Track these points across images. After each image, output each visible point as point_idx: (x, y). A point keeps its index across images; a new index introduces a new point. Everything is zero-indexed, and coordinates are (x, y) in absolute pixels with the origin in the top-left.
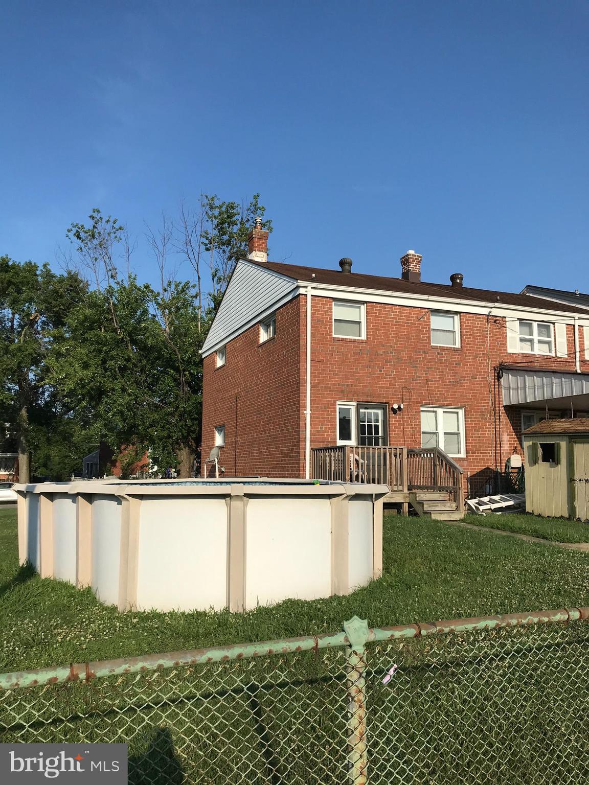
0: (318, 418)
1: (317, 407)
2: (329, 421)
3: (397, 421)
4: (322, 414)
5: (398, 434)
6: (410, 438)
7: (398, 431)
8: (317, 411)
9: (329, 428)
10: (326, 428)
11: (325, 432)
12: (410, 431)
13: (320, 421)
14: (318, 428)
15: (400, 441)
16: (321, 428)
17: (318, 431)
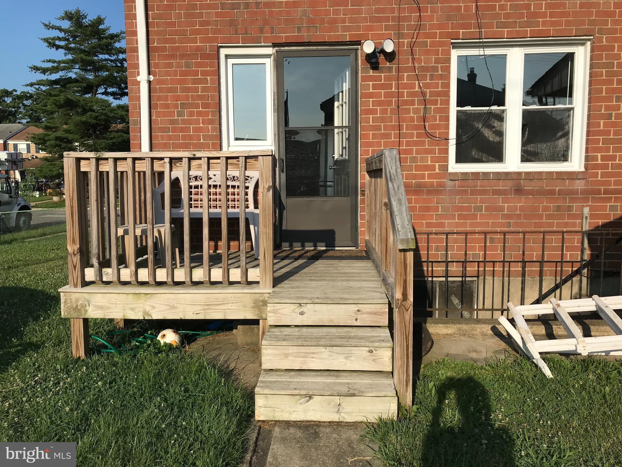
0: (170, 90)
1: (170, 65)
2: (200, 97)
3: (382, 87)
4: (181, 82)
5: (383, 120)
6: (416, 128)
7: (384, 111)
8: (168, 74)
9: (199, 114)
10: (191, 114)
11: (189, 122)
12: (416, 111)
13: (177, 98)
14: (171, 114)
15: (387, 136)
16: (180, 114)
17: (173, 122)
